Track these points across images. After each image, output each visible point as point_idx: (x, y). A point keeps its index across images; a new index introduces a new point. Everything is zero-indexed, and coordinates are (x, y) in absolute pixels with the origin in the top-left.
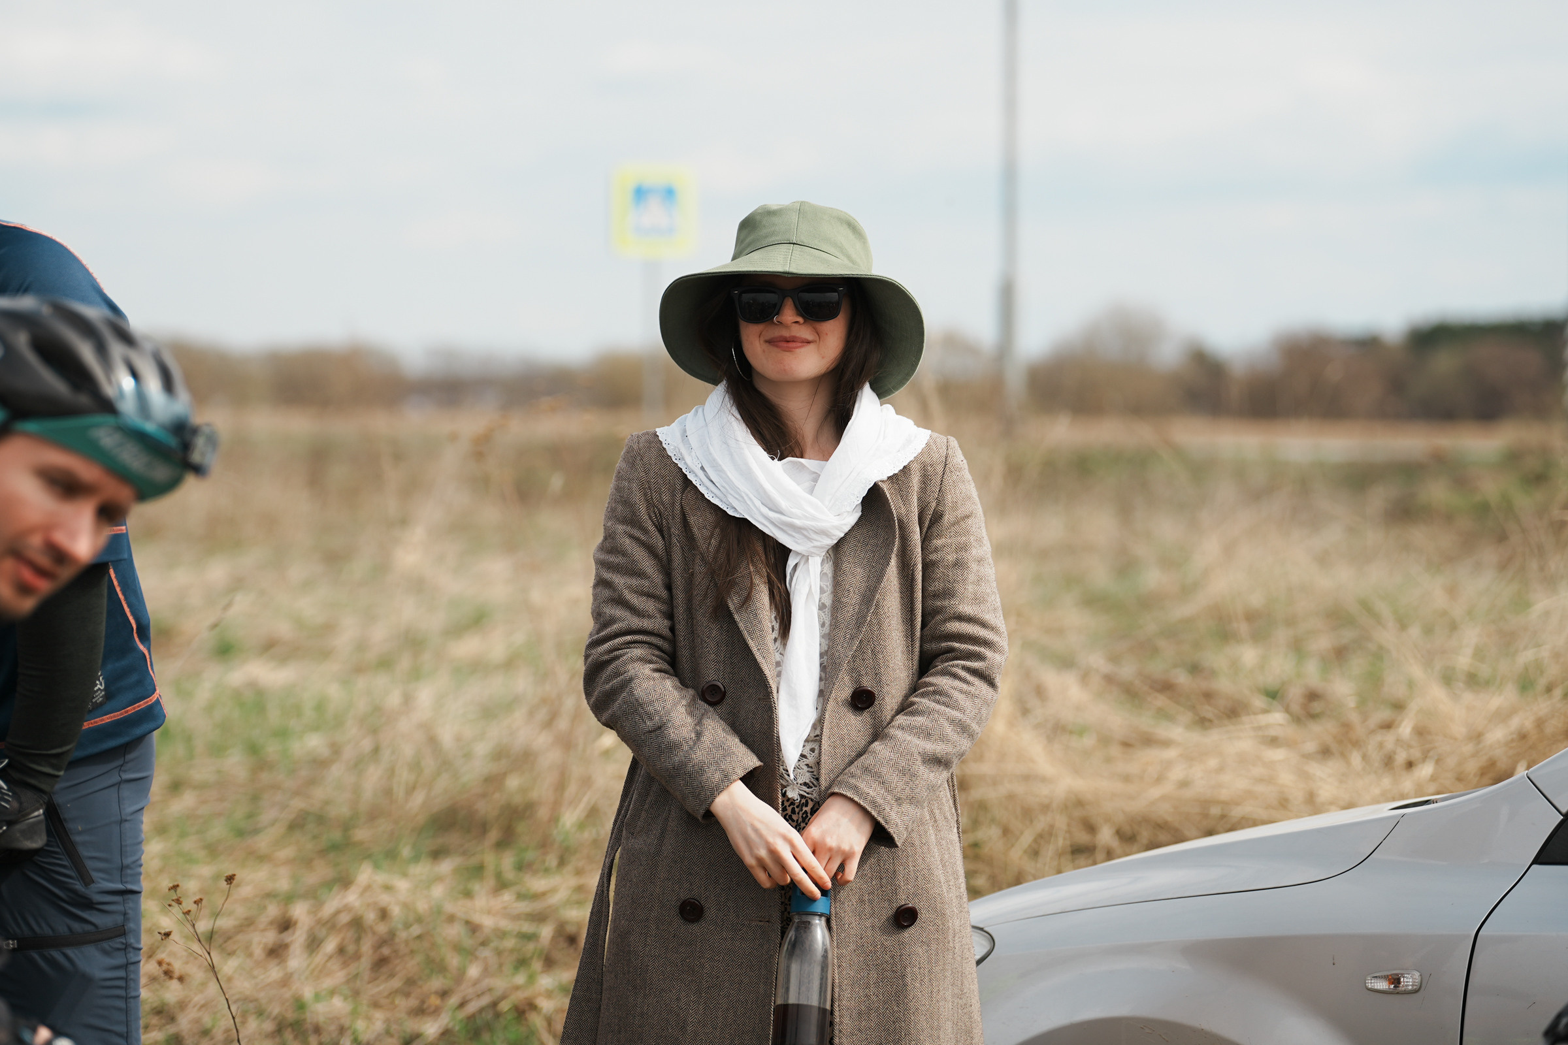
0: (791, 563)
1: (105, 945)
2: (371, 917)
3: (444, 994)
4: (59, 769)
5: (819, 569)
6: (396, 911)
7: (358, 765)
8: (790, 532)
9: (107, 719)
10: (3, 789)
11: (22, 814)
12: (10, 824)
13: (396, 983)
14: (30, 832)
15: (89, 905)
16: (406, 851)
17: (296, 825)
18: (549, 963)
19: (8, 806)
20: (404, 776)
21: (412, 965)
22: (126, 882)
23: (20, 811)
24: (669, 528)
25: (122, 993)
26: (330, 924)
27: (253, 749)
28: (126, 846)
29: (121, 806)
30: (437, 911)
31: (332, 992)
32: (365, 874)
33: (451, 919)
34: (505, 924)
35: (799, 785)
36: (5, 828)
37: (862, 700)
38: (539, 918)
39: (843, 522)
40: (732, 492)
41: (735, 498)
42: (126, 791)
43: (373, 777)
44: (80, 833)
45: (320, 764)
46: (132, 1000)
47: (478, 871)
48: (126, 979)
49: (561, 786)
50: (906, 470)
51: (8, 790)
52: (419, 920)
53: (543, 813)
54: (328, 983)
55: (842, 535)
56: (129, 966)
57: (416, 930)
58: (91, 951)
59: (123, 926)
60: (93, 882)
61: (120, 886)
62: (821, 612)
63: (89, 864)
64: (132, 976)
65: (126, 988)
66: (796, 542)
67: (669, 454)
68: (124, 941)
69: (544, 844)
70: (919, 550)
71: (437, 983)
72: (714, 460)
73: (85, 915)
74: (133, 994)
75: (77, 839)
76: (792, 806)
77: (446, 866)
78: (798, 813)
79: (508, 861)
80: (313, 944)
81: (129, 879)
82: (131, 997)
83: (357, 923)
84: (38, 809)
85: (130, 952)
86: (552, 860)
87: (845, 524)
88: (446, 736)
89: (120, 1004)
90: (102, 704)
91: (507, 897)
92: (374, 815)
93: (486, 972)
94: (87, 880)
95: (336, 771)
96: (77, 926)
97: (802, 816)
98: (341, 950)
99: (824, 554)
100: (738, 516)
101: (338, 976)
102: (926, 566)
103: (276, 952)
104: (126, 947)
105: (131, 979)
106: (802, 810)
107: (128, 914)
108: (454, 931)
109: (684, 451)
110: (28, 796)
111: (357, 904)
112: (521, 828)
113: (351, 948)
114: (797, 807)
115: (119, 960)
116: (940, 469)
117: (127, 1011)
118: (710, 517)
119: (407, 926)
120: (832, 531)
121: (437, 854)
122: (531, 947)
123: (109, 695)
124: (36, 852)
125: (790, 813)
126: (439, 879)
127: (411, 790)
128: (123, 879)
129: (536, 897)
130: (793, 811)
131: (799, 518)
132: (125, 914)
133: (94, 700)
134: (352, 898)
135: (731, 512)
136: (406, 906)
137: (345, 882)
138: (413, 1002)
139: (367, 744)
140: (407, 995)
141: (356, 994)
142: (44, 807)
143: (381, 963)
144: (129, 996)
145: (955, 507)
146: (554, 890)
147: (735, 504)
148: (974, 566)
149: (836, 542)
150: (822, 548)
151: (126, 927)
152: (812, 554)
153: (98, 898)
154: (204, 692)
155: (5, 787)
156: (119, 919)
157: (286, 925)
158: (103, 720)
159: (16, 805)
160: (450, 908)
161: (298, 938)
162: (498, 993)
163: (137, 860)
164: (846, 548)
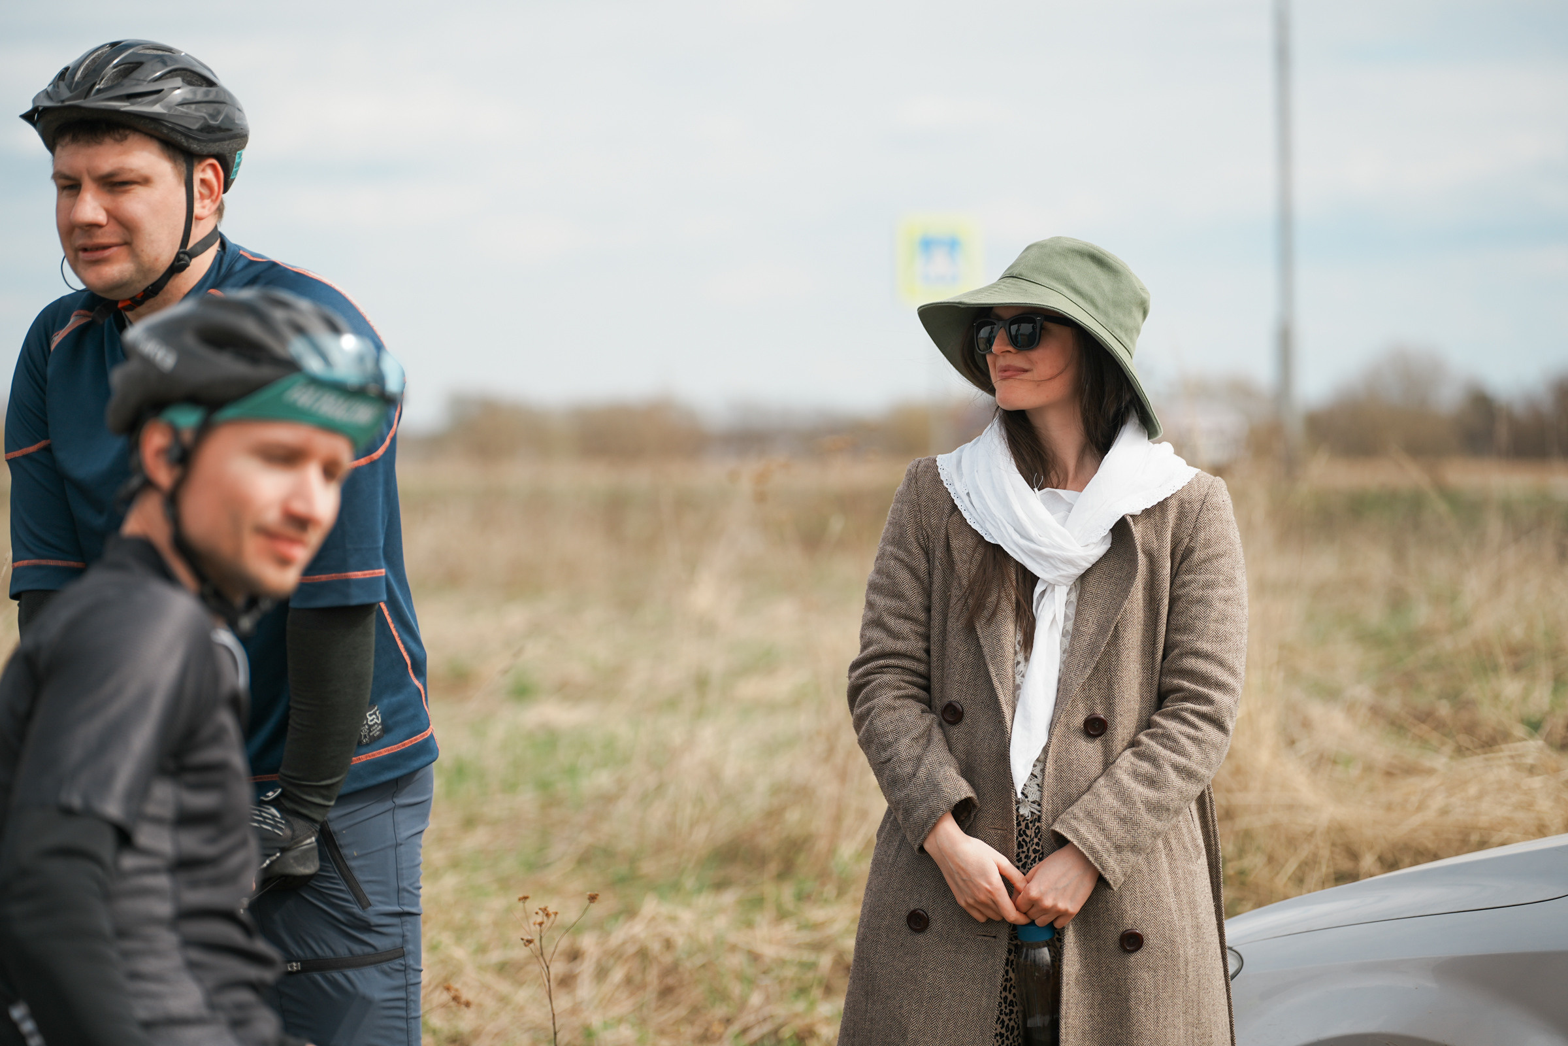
0: (1038, 590)
1: (385, 966)
2: (656, 947)
3: (728, 1021)
4: (330, 800)
5: (1064, 598)
6: (680, 941)
7: (645, 800)
8: (1038, 560)
9: (384, 752)
10: (277, 817)
11: (295, 840)
12: (283, 850)
13: (681, 1011)
14: (304, 858)
15: (367, 927)
16: (689, 883)
17: (584, 860)
18: (828, 990)
19: (281, 834)
20: (688, 811)
21: (696, 994)
22: (403, 905)
23: (292, 839)
24: (934, 551)
25: (402, 1013)
26: (617, 955)
27: (544, 785)
28: (402, 869)
29: (396, 830)
30: (719, 941)
31: (620, 1020)
32: (650, 906)
33: (733, 948)
34: (787, 954)
35: (1030, 803)
36: (278, 854)
37: (1096, 728)
38: (818, 947)
39: (1089, 553)
40: (989, 519)
41: (993, 525)
42: (401, 815)
43: (658, 814)
44: (355, 858)
45: (607, 799)
46: (412, 1021)
47: (758, 903)
48: (406, 1000)
49: (838, 819)
50: (1162, 506)
51: (281, 818)
52: (703, 949)
53: (822, 845)
54: (616, 1011)
55: (1090, 566)
56: (408, 987)
57: (699, 960)
58: (371, 972)
59: (402, 948)
60: (370, 905)
61: (397, 909)
62: (1064, 639)
63: (366, 888)
64: (412, 997)
65: (407, 1009)
66: (1044, 570)
67: (942, 479)
68: (403, 963)
69: (823, 875)
70: (1168, 585)
71: (720, 1011)
72: (978, 486)
73: (364, 937)
74: (414, 1014)
75: (352, 864)
76: (1026, 822)
77: (729, 897)
78: (1032, 829)
79: (787, 893)
80: (601, 973)
81: (406, 901)
82: (411, 1018)
83: (643, 954)
84: (310, 837)
85: (410, 974)
86: (830, 890)
87: (1092, 556)
88: (730, 771)
89: (401, 1024)
90: (379, 737)
91: (787, 927)
92: (660, 848)
93: (768, 1000)
94: (364, 904)
95: (624, 807)
96: (357, 949)
97: (1035, 832)
98: (628, 980)
99: (1071, 583)
100: (993, 542)
101: (624, 1006)
102: (1173, 601)
103: (567, 982)
104: (406, 969)
105: (411, 1000)
106: (1034, 825)
107: (406, 936)
108: (736, 961)
109: (955, 477)
110: (300, 824)
111: (642, 936)
112: (801, 859)
113: (638, 978)
114: (1031, 822)
115: (399, 981)
116: (1197, 506)
117: (408, 1032)
118: (970, 542)
119: (690, 955)
120: (1078, 561)
121: (720, 886)
122: (810, 975)
123: (386, 729)
124: (310, 877)
125: (1024, 829)
126: (720, 910)
127: (693, 825)
128: (400, 901)
129: (815, 926)
130: (1027, 827)
131: (1046, 546)
132: (403, 936)
133: (371, 734)
134: (638, 929)
135: (987, 539)
136: (690, 936)
137: (630, 912)
138: (697, 1030)
139: (651, 781)
140: (692, 1023)
141: (642, 1022)
142: (316, 835)
143: (666, 992)
144: (409, 1016)
145: (1207, 545)
146: (832, 921)
147: (991, 530)
148: (1219, 605)
149: (1083, 572)
150: (1068, 577)
151: (405, 949)
152: (1058, 584)
153: (375, 920)
154: (498, 731)
155: (279, 815)
156: (398, 941)
157: (574, 955)
158: (380, 753)
159: (288, 832)
160: (734, 937)
161: (586, 968)
162: (779, 1021)
163: (414, 883)
164: (1091, 580)
